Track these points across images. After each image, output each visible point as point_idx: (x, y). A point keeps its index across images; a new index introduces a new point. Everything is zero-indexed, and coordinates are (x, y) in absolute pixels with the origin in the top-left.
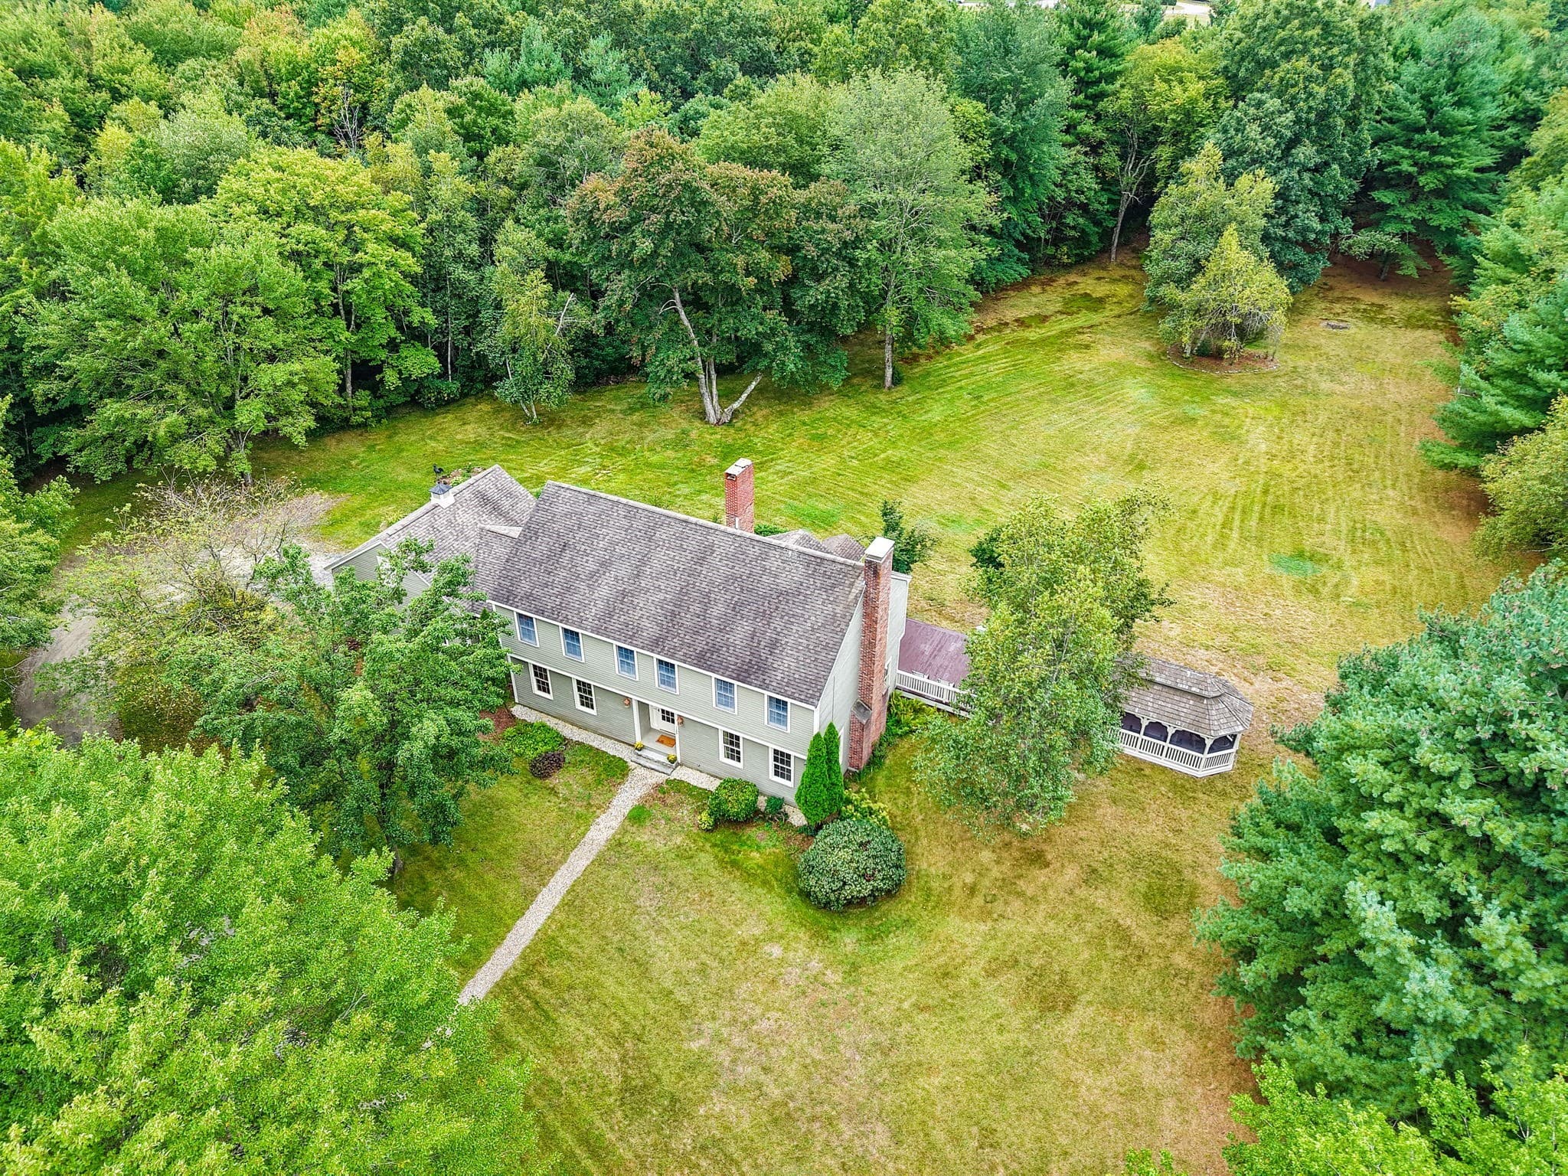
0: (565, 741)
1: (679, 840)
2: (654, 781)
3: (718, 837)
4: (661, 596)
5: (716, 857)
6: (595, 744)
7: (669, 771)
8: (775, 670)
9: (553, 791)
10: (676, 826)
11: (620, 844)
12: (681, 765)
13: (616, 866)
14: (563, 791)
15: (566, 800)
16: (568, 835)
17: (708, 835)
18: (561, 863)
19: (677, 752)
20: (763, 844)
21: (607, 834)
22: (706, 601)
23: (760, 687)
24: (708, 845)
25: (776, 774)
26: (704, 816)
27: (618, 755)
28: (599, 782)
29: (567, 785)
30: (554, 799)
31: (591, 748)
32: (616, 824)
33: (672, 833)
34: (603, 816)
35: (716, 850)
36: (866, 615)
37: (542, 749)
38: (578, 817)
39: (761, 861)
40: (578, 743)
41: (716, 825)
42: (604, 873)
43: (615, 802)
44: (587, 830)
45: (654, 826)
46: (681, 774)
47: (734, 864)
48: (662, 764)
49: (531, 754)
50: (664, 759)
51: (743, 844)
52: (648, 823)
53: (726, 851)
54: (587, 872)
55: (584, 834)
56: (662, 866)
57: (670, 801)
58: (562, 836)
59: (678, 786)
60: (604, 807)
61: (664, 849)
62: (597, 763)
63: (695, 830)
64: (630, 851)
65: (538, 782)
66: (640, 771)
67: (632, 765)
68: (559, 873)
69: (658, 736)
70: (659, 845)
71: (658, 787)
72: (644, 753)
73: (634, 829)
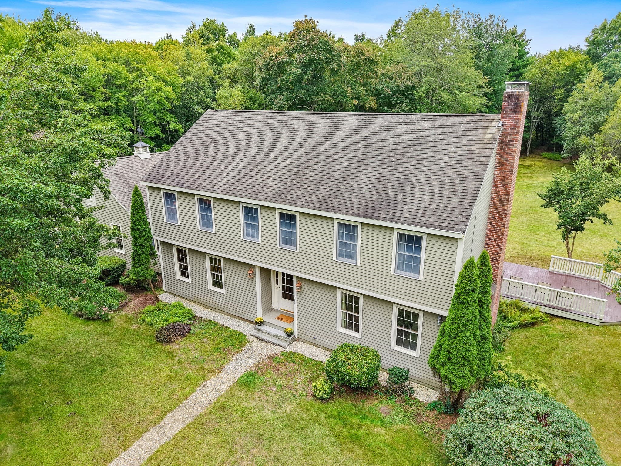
0: (194, 318)
1: (289, 408)
2: (269, 352)
3: (334, 407)
4: (288, 162)
5: (332, 429)
6: (221, 322)
7: (285, 344)
8: (407, 203)
9: (171, 355)
10: (288, 394)
11: (223, 408)
12: (297, 339)
13: (213, 432)
14: (180, 355)
15: (180, 363)
16: (171, 396)
17: (323, 405)
18: (154, 424)
19: (294, 327)
20: (388, 419)
21: (212, 397)
22: (331, 160)
23: (389, 220)
24: (322, 416)
25: (399, 342)
26: (319, 383)
27: (239, 330)
28: (217, 350)
29: (187, 351)
30: (169, 361)
31: (216, 324)
32: (223, 388)
33: (283, 400)
34: (212, 380)
35: (333, 422)
36: (499, 166)
37: (172, 320)
38: (187, 379)
39: (388, 439)
40: (206, 320)
41: (332, 395)
42: (199, 439)
43: (228, 367)
44: (193, 392)
45: (265, 393)
46: (297, 347)
47: (354, 439)
48: (280, 337)
49: (160, 324)
50: (282, 334)
51: (364, 417)
52: (258, 388)
53: (344, 424)
54: (181, 436)
55: (187, 396)
56: (267, 435)
57: (283, 370)
58: (165, 396)
59: (294, 358)
60: (216, 371)
61: (272, 417)
62: (219, 335)
63: (309, 399)
64: (233, 417)
65: (160, 346)
66: (258, 344)
67: (251, 338)
68: (147, 435)
69: (278, 315)
70: (267, 412)
71: (272, 358)
72: (263, 328)
73: (242, 394)
